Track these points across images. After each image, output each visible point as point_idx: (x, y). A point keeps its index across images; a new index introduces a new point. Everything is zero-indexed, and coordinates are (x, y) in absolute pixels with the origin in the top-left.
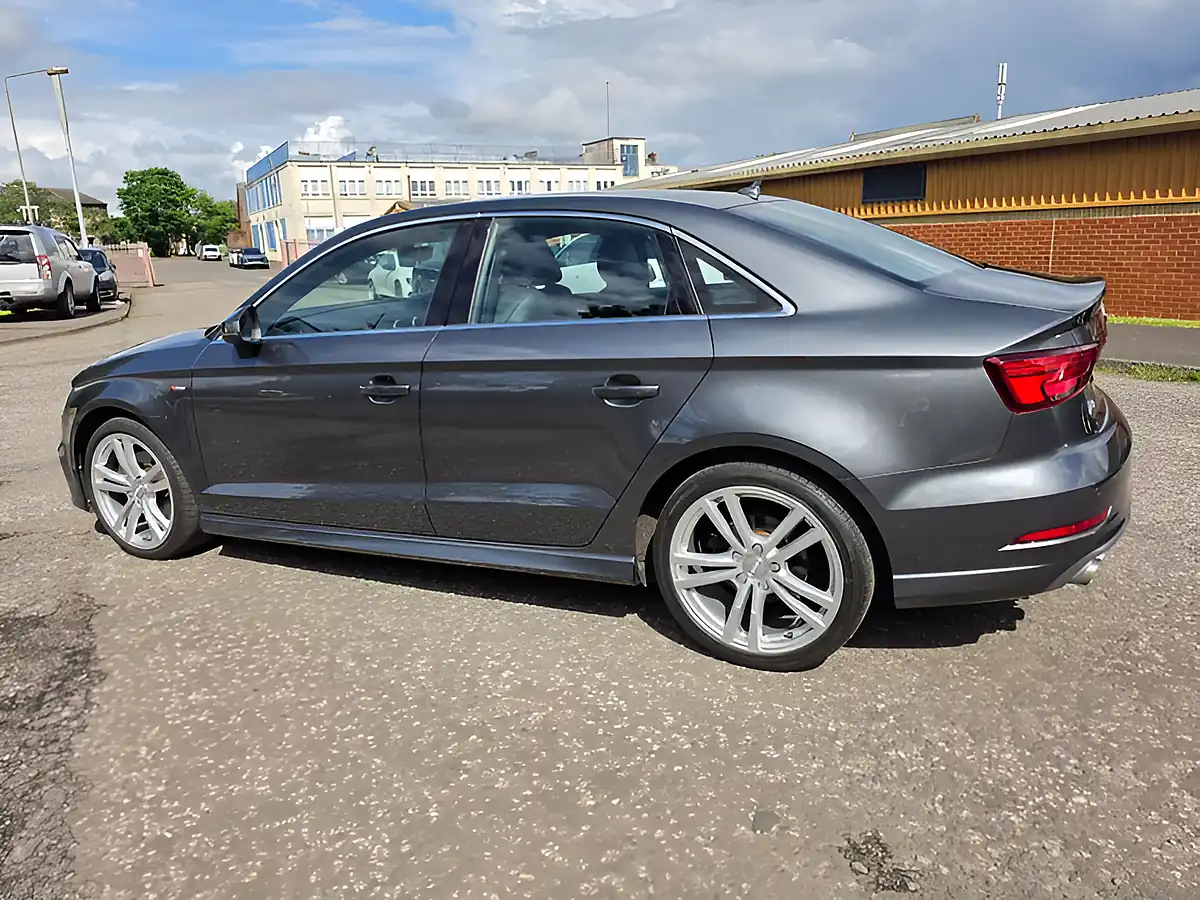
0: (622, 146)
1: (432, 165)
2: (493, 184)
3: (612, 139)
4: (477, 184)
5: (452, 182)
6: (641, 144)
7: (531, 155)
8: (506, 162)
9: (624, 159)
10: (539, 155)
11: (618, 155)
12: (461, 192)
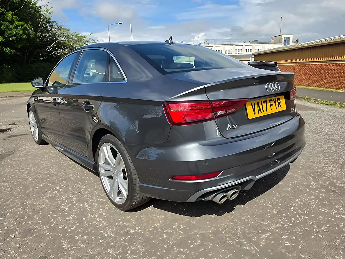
0: (285, 37)
1: (222, 45)
2: (240, 50)
3: (281, 35)
4: (235, 50)
5: (228, 50)
6: (291, 36)
7: (256, 41)
8: (245, 43)
9: (285, 41)
10: (258, 41)
11: (283, 40)
12: (230, 53)
